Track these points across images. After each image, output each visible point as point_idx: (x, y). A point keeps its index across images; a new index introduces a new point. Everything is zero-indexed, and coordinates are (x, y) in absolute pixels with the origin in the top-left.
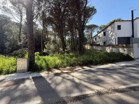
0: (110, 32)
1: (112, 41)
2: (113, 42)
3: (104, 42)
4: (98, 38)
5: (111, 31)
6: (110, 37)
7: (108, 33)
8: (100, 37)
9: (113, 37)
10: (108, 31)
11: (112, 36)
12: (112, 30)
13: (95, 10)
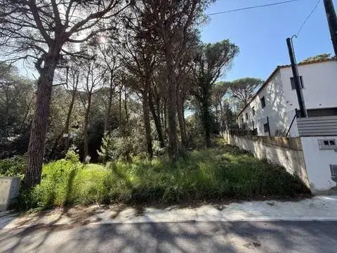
0: (273, 96)
1: (283, 121)
2: (285, 125)
3: (265, 125)
4: (251, 113)
5: (276, 94)
6: (276, 110)
7: (270, 99)
8: (255, 109)
9: (284, 110)
10: (270, 94)
11: (280, 106)
12: (278, 91)
13: (233, 46)
